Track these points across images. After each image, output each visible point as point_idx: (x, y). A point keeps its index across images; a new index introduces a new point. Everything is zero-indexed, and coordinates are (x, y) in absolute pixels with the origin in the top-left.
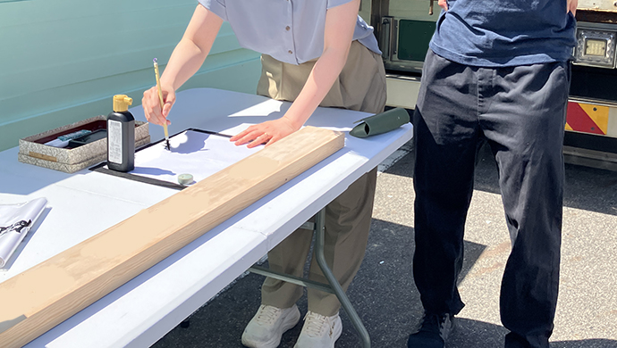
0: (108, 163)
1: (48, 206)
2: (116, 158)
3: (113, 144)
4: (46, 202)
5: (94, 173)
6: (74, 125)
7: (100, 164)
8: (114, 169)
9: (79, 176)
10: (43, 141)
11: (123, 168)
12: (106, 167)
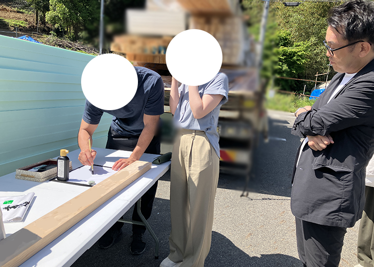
0: (57, 178)
1: (35, 196)
2: (61, 175)
3: (60, 170)
4: (34, 194)
5: (51, 182)
6: (39, 163)
7: (54, 178)
8: (60, 180)
9: (45, 184)
10: (27, 169)
11: (64, 179)
12: (56, 179)
